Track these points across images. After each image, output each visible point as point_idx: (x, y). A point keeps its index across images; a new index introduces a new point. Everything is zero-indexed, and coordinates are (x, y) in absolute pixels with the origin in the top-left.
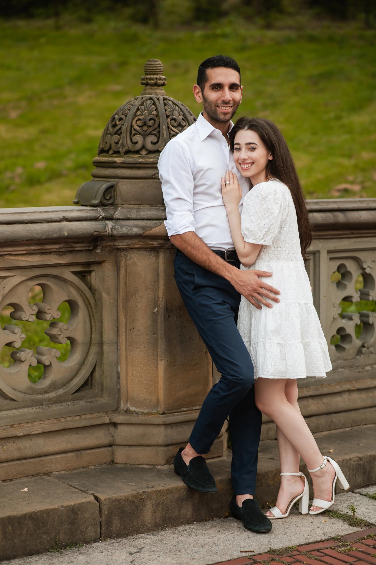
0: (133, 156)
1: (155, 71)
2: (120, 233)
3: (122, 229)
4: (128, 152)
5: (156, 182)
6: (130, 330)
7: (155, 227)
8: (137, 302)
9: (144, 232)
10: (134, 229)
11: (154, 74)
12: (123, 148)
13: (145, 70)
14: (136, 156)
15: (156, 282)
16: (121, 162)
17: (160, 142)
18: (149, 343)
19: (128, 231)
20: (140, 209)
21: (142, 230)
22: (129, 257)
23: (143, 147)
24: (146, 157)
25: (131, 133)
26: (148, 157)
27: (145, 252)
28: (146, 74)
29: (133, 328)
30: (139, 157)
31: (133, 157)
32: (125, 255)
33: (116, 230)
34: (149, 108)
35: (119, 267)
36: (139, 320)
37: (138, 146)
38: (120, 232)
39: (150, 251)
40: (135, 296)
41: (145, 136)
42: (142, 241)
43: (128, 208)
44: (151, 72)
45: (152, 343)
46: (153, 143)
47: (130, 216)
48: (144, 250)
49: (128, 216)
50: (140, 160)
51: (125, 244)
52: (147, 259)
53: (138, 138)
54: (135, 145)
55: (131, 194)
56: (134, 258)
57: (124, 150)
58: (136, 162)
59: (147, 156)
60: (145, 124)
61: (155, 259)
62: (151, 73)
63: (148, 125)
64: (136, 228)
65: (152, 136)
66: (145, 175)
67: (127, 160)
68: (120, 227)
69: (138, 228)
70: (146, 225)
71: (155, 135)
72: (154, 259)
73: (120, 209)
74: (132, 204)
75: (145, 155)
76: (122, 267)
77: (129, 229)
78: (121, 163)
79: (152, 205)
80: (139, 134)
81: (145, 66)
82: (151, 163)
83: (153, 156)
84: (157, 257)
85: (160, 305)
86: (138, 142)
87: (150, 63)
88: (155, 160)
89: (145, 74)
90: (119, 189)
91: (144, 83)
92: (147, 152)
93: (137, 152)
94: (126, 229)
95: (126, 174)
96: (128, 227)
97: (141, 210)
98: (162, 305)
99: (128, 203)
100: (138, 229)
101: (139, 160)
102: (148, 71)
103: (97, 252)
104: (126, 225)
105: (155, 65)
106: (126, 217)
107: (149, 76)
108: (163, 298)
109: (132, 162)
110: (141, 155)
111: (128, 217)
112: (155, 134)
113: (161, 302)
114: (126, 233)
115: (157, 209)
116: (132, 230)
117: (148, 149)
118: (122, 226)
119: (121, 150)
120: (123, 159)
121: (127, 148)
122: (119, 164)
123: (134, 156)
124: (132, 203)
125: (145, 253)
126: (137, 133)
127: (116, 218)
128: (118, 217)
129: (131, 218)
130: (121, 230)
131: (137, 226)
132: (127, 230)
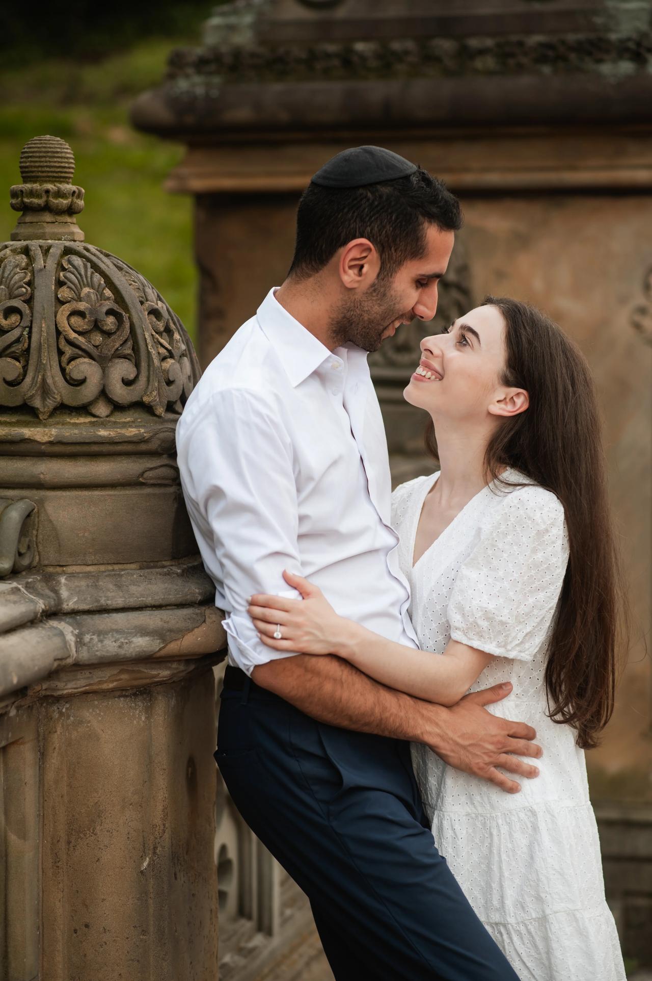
0: (72, 421)
1: (66, 172)
2: (96, 655)
3: (101, 641)
4: (63, 408)
5: (148, 495)
6: (75, 931)
7: (193, 630)
8: (100, 848)
9: (164, 647)
10: (135, 640)
11: (61, 180)
12: (44, 399)
13: (21, 167)
14: (82, 420)
15: (146, 782)
16: (52, 439)
17: (143, 379)
18: (131, 962)
19: (120, 647)
20: (121, 576)
21: (158, 641)
22: (72, 718)
23: (104, 394)
24: (109, 422)
25: (61, 353)
26: (115, 423)
27: (122, 699)
28: (26, 179)
29: (87, 926)
30: (90, 423)
31: (75, 425)
32: (61, 714)
33: (85, 648)
34: (89, 279)
35: (42, 751)
36: (104, 900)
37: (89, 391)
38: (97, 651)
39: (135, 695)
40: (94, 831)
41: (103, 361)
42: (127, 671)
43: (88, 575)
44: (55, 175)
45: (138, 961)
46: (127, 383)
47: (109, 602)
48: (118, 693)
49: (103, 601)
50: (103, 433)
51: (82, 682)
52: (126, 719)
53: (84, 368)
54: (79, 388)
55: (86, 534)
56: (89, 722)
57: (51, 404)
58: (92, 440)
59: (112, 419)
60: (97, 326)
61: (146, 718)
62: (54, 177)
63: (105, 328)
64: (141, 636)
65: (122, 363)
66: (117, 476)
67: (67, 434)
68: (95, 637)
69: (147, 636)
70: (166, 625)
71: (125, 357)
72: (143, 718)
73: (66, 579)
74: (90, 563)
75: (107, 416)
76: (55, 748)
77: (122, 640)
78: (51, 443)
79: (145, 564)
80: (84, 357)
81: (22, 158)
82: (135, 439)
83: (128, 419)
84: (149, 710)
85: (155, 848)
86: (88, 380)
87: (50, 148)
88: (142, 431)
89: (21, 179)
90: (51, 521)
91: (39, 205)
92: (110, 409)
93: (84, 409)
94: (115, 642)
95: (67, 475)
96: (118, 636)
97: (123, 579)
98: (163, 847)
99: (79, 562)
100: (147, 638)
101: (99, 433)
102: (43, 172)
103: (11, 717)
104: (112, 630)
105: (63, 155)
106: (96, 604)
107: (28, 186)
108: (164, 825)
109: (82, 441)
110: (94, 416)
111: (102, 606)
112: (128, 354)
113: (161, 837)
114: (114, 653)
115: (165, 574)
116: (130, 642)
117: (116, 399)
118: (101, 634)
119: (37, 403)
120: (54, 431)
121: (58, 399)
122: (43, 447)
123: (77, 421)
124: (89, 559)
125: (121, 703)
126: (80, 353)
127: (69, 610)
128: (76, 607)
129: (111, 607)
130: (100, 645)
131: (143, 631)
132: (118, 644)
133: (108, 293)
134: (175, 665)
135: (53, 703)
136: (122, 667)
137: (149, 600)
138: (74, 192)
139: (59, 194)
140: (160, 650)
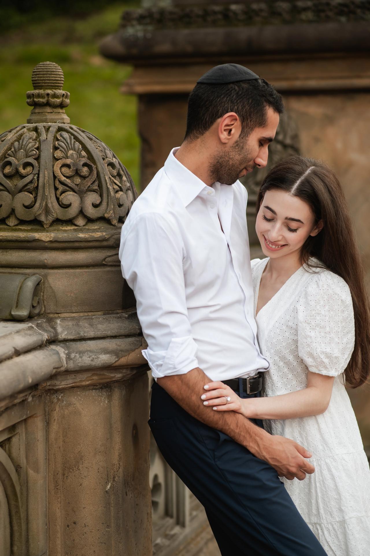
0: (63, 229)
1: (59, 83)
2: (78, 365)
3: (81, 357)
4: (58, 221)
5: (108, 271)
6: (68, 526)
7: (135, 350)
8: (82, 478)
9: (118, 361)
10: (101, 356)
11: (56, 87)
12: (46, 216)
13: (33, 80)
14: (69, 228)
15: (108, 439)
16: (51, 239)
17: (104, 204)
18: (101, 544)
19: (92, 360)
20: (92, 319)
21: (115, 357)
22: (65, 402)
23: (82, 213)
24: (85, 229)
25: (56, 189)
26: (88, 229)
27: (94, 391)
28: (36, 88)
29: (75, 523)
30: (74, 229)
31: (65, 231)
32: (58, 399)
33: (72, 361)
34: (73, 146)
35: (47, 421)
36: (84, 508)
37: (73, 211)
38: (79, 363)
39: (102, 388)
40: (78, 467)
41: (81, 193)
42: (97, 375)
43: (73, 319)
44: (52, 84)
45: (105, 543)
46: (95, 206)
47: (86, 334)
48: (92, 387)
49: (82, 334)
50: (81, 235)
51: (70, 381)
52: (96, 402)
53: (70, 197)
54: (67, 209)
55: (72, 295)
56: (75, 404)
57: (51, 219)
58: (75, 240)
59: (87, 227)
60: (77, 173)
61: (108, 402)
63: (82, 174)
64: (105, 354)
65: (92, 194)
66: (90, 261)
67: (60, 236)
68: (77, 355)
69: (108, 354)
70: (119, 348)
71: (94, 191)
72: (106, 402)
73: (60, 321)
74: (74, 311)
75: (84, 226)
76: (55, 420)
77: (93, 356)
78: (51, 242)
79: (107, 311)
80: (70, 191)
81: (33, 75)
82: (100, 239)
83: (96, 227)
84: (110, 397)
85: (114, 477)
86: (72, 205)
87: (49, 69)
88: (104, 234)
89: (33, 87)
90: (51, 287)
91: (43, 102)
92: (85, 221)
93: (70, 222)
94: (89, 357)
95: (60, 260)
96: (91, 354)
97: (94, 321)
98: (119, 477)
99: (68, 311)
100: (108, 355)
101: (79, 236)
102: (45, 83)
103: (29, 402)
104: (87, 351)
105: (57, 73)
106: (78, 336)
107: (37, 91)
108: (119, 464)
109: (69, 240)
110: (76, 225)
111: (81, 336)
112: (96, 189)
113: (117, 471)
114: (89, 364)
115: (118, 318)
116: (98, 358)
117: (89, 215)
118: (81, 353)
119: (43, 218)
120: (53, 235)
121: (55, 215)
122: (46, 244)
123: (66, 229)
124: (74, 309)
125: (94, 393)
126: (68, 189)
127: (62, 339)
128: (66, 337)
129: (87, 337)
130: (80, 359)
131: (106, 351)
132: (91, 359)
133: (84, 153)
134: (124, 371)
135: (54, 393)
136: (93, 372)
137: (109, 333)
138: (64, 95)
139: (55, 96)
140: (116, 362)
